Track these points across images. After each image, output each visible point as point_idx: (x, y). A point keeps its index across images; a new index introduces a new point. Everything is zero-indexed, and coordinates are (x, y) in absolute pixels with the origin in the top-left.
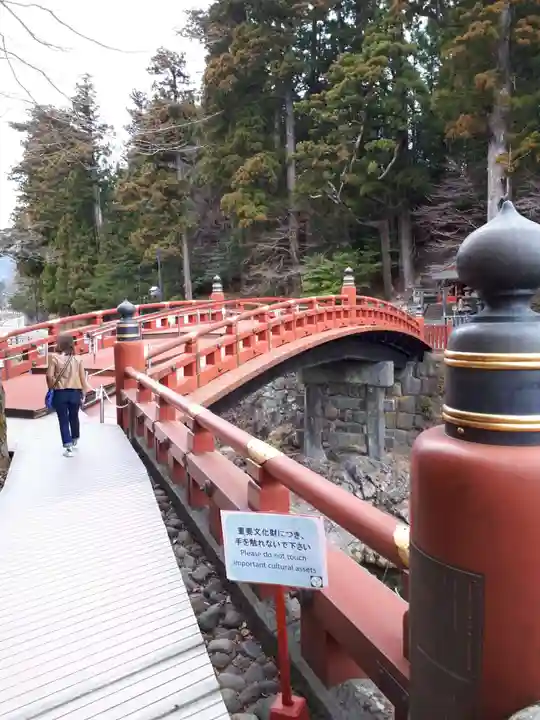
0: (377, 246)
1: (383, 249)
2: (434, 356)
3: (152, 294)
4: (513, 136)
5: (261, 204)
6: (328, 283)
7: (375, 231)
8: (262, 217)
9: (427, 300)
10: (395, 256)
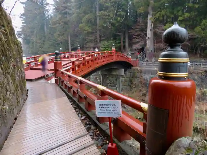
0: (120, 39)
1: (121, 40)
2: (134, 68)
3: (60, 50)
4: (154, 13)
5: (90, 27)
6: (107, 48)
7: (119, 36)
8: (90, 30)
9: (132, 54)
10: (124, 42)
